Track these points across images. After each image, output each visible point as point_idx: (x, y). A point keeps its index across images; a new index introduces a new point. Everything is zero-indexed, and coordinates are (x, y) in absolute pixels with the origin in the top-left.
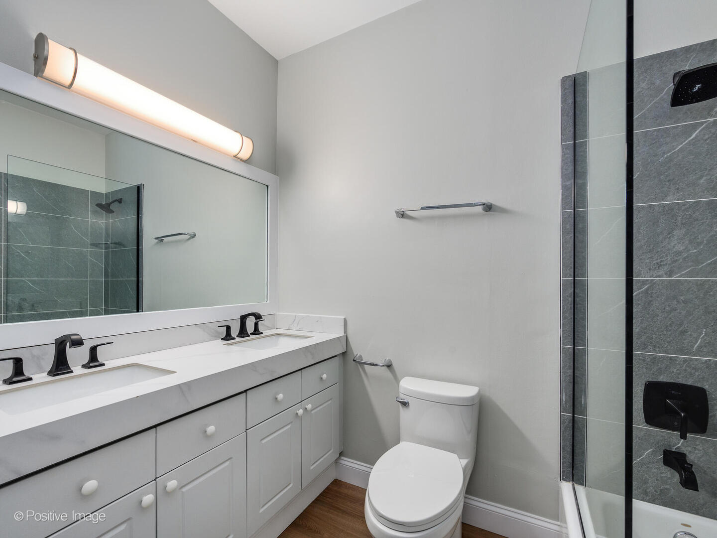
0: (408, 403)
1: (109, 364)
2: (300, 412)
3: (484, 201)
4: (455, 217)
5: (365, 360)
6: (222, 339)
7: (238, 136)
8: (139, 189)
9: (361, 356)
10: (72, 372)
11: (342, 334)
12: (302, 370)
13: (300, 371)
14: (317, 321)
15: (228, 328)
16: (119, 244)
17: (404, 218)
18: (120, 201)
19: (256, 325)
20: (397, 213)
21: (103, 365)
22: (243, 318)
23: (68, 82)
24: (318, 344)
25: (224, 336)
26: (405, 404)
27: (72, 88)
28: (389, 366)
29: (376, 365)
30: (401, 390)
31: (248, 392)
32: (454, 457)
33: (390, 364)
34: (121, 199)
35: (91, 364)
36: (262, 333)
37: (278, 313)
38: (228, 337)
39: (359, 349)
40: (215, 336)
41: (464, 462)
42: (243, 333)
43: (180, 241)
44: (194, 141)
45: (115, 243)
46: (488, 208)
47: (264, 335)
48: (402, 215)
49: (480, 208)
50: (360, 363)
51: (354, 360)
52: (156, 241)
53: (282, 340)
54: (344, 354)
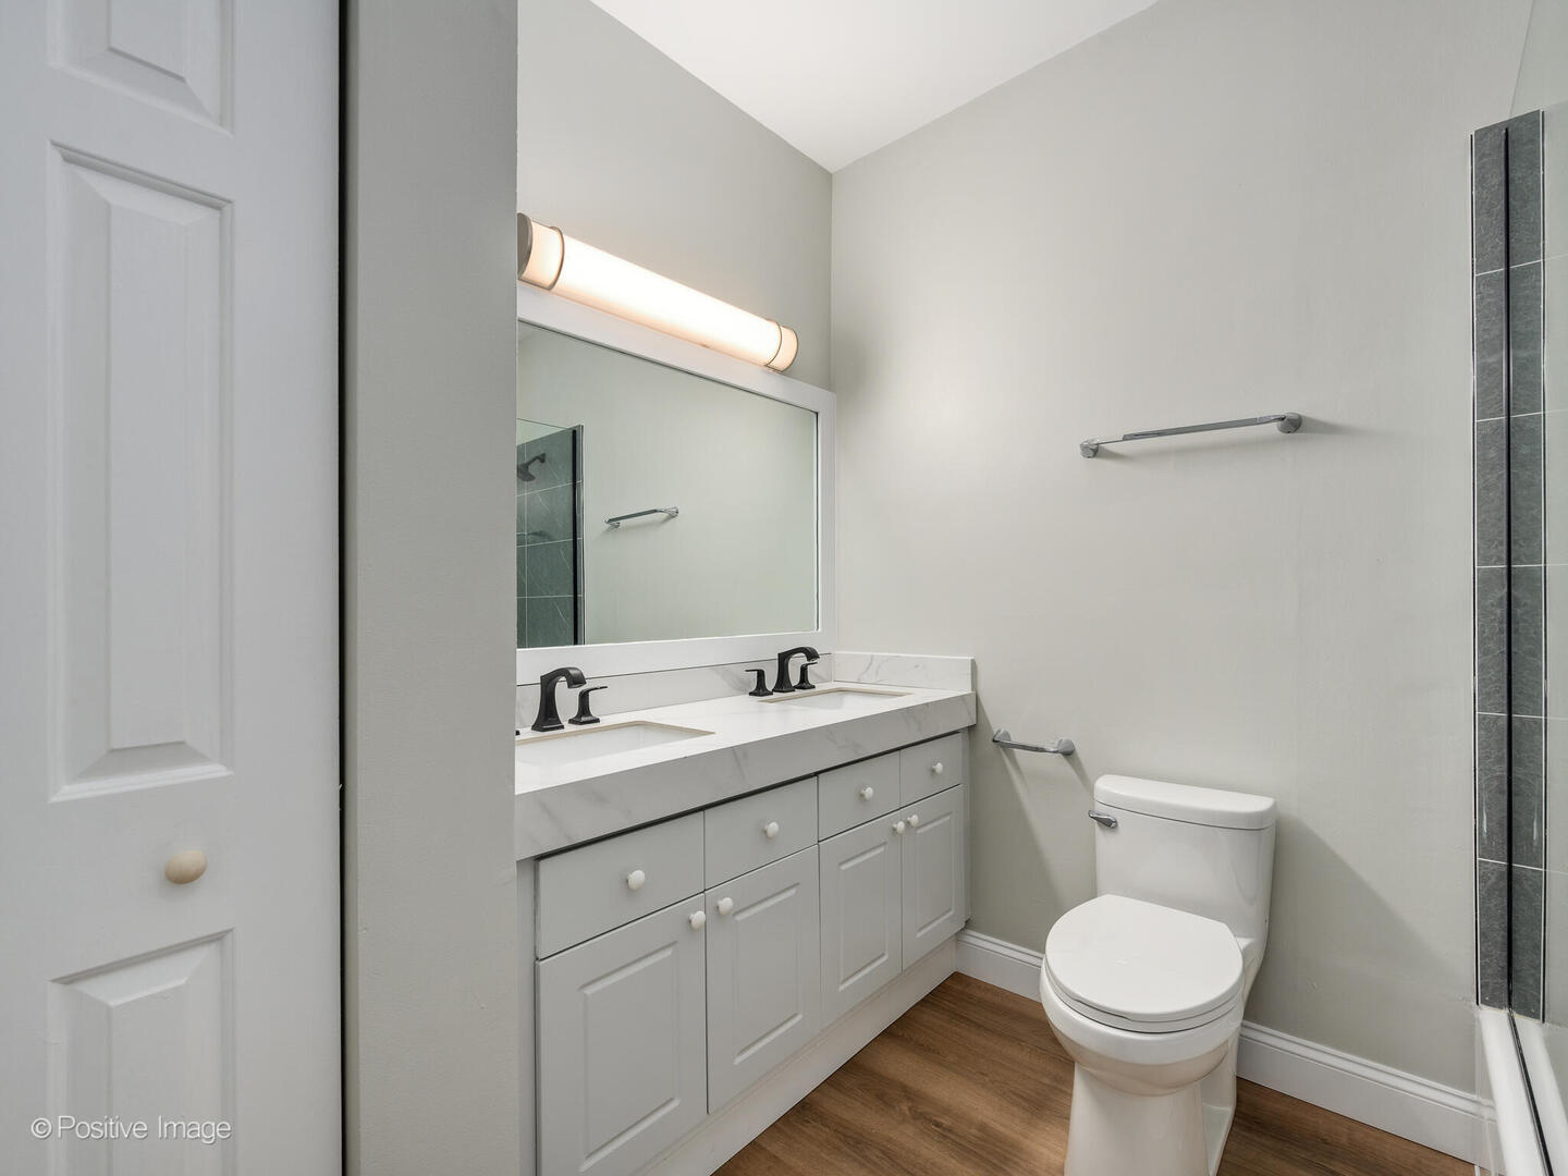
0: (1116, 822)
1: (605, 721)
2: (901, 826)
3: (1282, 413)
4: (1215, 448)
5: (1015, 739)
6: (750, 694)
7: (773, 327)
8: (575, 435)
9: (1007, 735)
10: (562, 727)
11: (967, 690)
12: (902, 751)
13: (898, 752)
14: (916, 666)
15: (761, 674)
16: (541, 534)
17: (1100, 457)
18: (542, 459)
19: (804, 670)
20: (1084, 448)
21: (597, 721)
22: (784, 659)
23: (548, 281)
24: (927, 704)
25: (753, 688)
26: (1108, 824)
27: (554, 289)
28: (1068, 754)
29: (1042, 750)
30: (1098, 796)
31: (820, 775)
32: (1222, 929)
33: (1070, 749)
34: (544, 455)
35: (583, 719)
36: (814, 687)
37: (836, 652)
38: (760, 690)
39: (1003, 720)
40: (739, 689)
41: (1244, 942)
42: (783, 684)
43: (650, 524)
44: (705, 346)
45: (535, 534)
46: (1293, 425)
47: (817, 689)
48: (1094, 451)
49: (1274, 428)
50: (1004, 745)
51: (994, 741)
52: (608, 525)
53: (849, 700)
54: (971, 729)
